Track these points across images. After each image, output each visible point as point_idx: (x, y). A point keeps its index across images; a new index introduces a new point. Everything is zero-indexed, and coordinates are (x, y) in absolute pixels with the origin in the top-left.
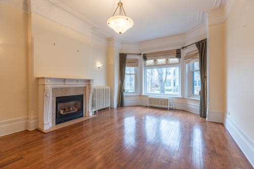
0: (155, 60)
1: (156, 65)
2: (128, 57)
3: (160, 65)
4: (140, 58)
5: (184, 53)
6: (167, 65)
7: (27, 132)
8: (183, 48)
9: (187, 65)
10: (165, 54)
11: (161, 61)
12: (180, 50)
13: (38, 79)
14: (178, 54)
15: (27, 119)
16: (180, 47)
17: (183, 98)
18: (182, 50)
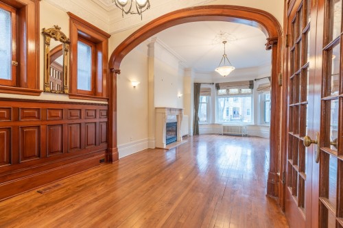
0: (228, 90)
1: (228, 95)
2: (202, 86)
3: (232, 95)
4: (213, 87)
5: (256, 85)
6: (240, 94)
7: (149, 150)
8: (255, 80)
9: (259, 96)
10: (238, 84)
11: (234, 91)
12: (252, 81)
13: (156, 108)
14: (251, 85)
15: (149, 140)
16: (253, 79)
17: (255, 125)
18: (254, 82)
